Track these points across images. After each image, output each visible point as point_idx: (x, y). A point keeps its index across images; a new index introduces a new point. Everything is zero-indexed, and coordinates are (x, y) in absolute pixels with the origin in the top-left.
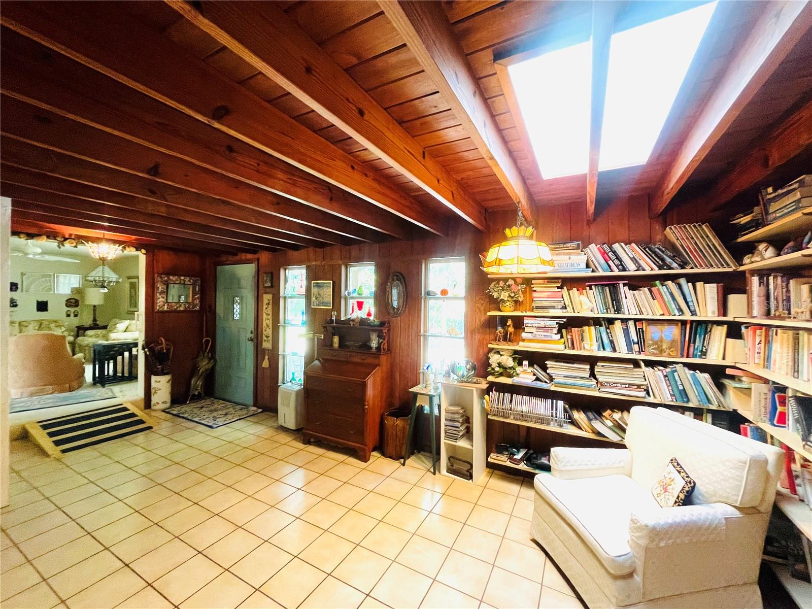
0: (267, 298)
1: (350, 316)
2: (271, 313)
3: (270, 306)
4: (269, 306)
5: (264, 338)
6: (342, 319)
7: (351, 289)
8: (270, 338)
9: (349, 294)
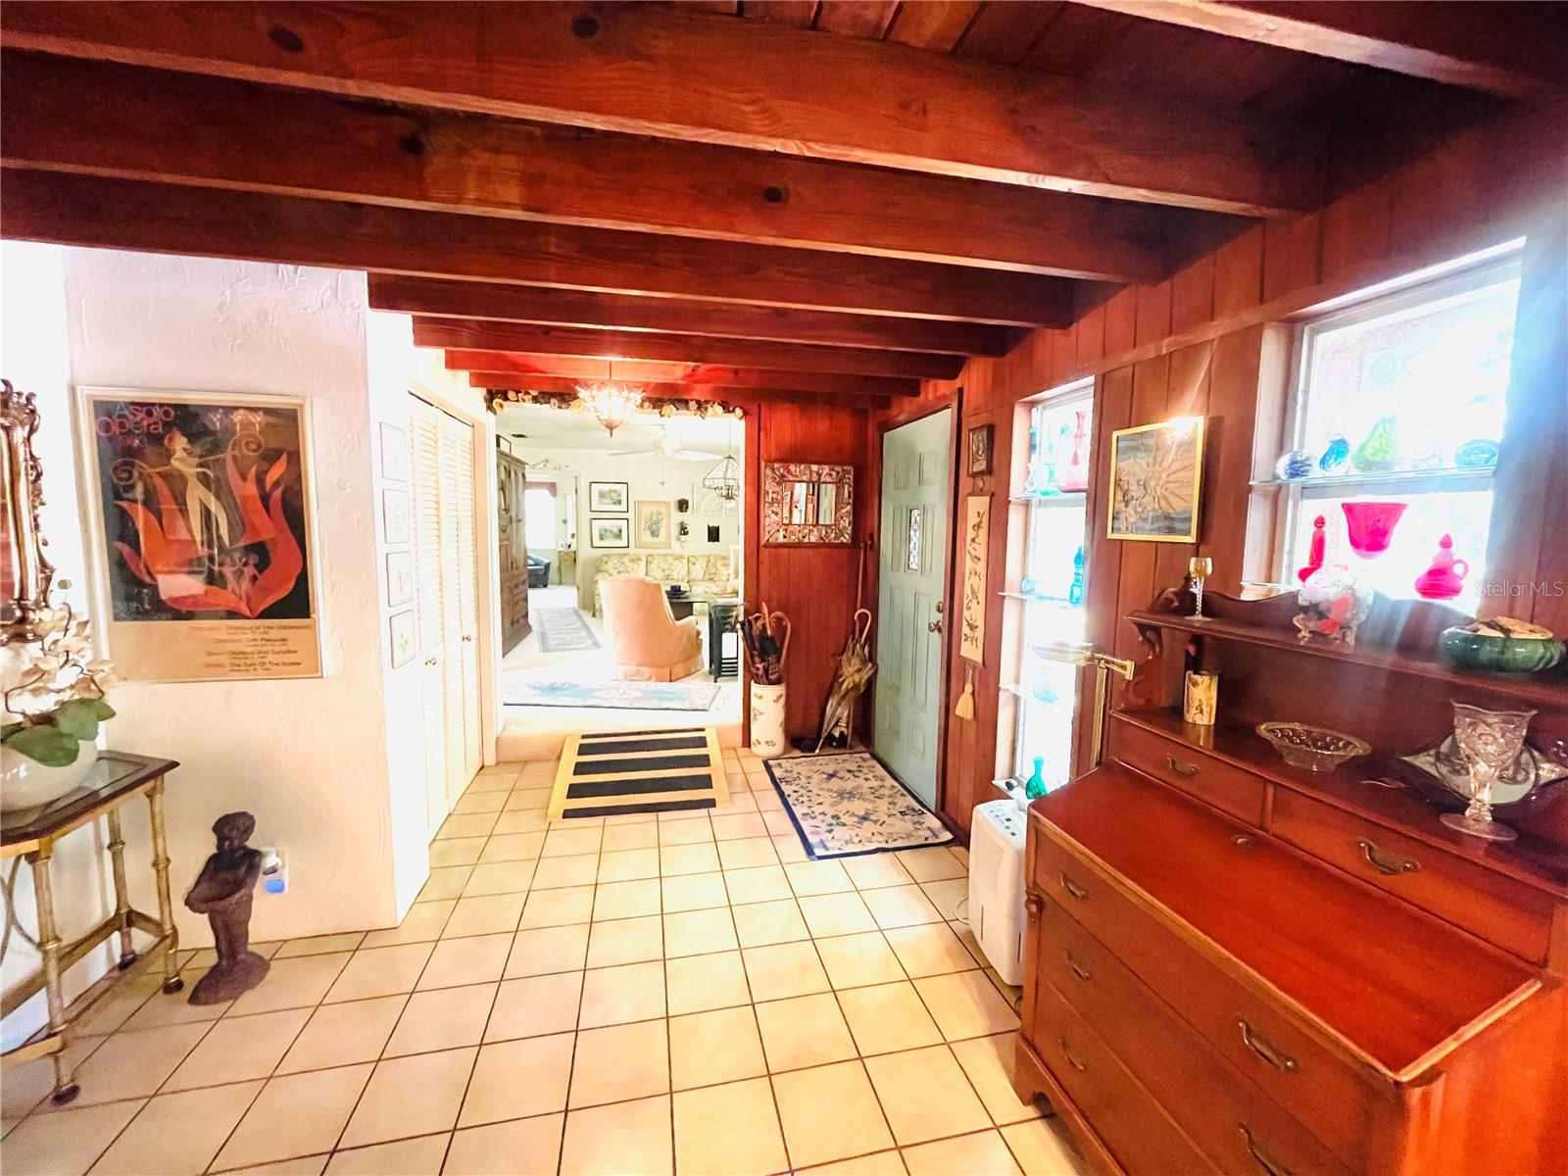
0: (976, 506)
1: (1296, 585)
2: (983, 557)
3: (983, 533)
4: (981, 531)
5: (966, 629)
6: (1245, 596)
7: (1311, 442)
8: (979, 633)
9: (1297, 469)
